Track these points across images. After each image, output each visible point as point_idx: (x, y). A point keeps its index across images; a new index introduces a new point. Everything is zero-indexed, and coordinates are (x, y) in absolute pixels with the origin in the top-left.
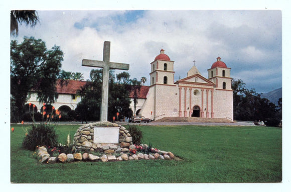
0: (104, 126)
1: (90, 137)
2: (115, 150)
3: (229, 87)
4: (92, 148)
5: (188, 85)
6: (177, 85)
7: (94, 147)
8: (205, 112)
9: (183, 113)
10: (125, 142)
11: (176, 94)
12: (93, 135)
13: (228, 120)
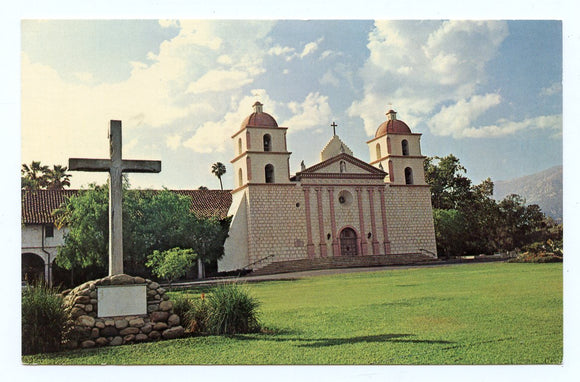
0: (117, 283)
1: (90, 308)
2: (140, 328)
3: (419, 178)
4: (95, 327)
5: (324, 181)
6: (298, 184)
7: (100, 324)
8: (369, 242)
9: (317, 248)
10: (159, 311)
11: (298, 205)
12: (97, 304)
13: (424, 256)
